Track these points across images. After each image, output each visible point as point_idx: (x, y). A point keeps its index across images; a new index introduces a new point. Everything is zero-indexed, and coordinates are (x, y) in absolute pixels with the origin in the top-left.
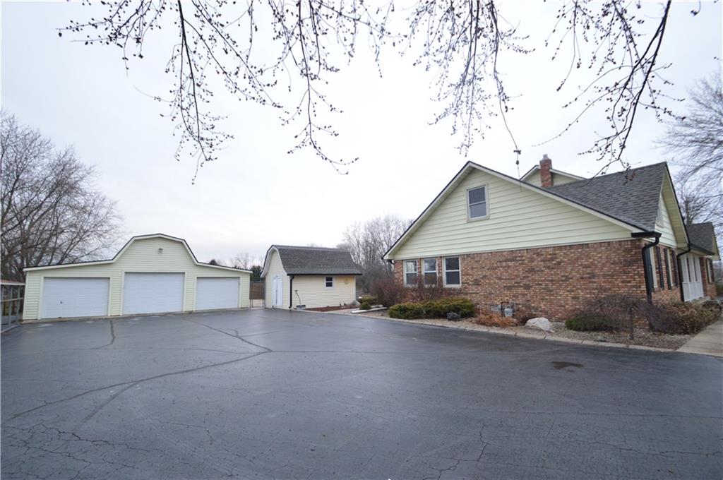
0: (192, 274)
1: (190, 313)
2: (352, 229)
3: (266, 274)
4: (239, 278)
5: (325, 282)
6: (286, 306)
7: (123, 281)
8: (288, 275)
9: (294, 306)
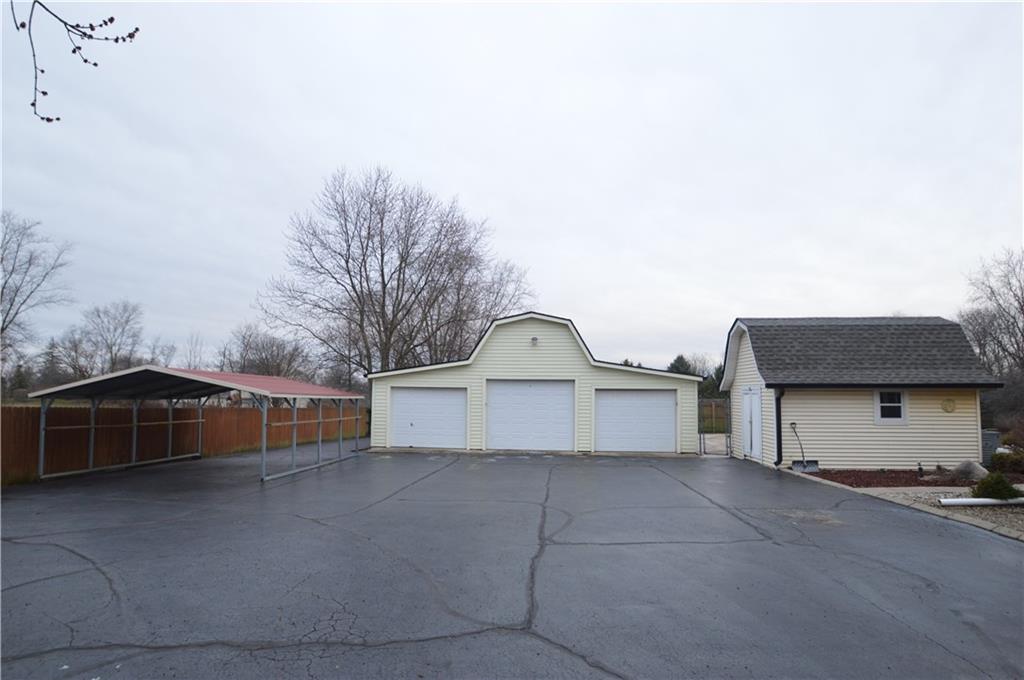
0: (587, 382)
1: (586, 454)
2: (998, 272)
3: (731, 385)
4: (675, 390)
5: (876, 405)
6: (770, 460)
7: (485, 394)
8: (768, 386)
9: (787, 461)
